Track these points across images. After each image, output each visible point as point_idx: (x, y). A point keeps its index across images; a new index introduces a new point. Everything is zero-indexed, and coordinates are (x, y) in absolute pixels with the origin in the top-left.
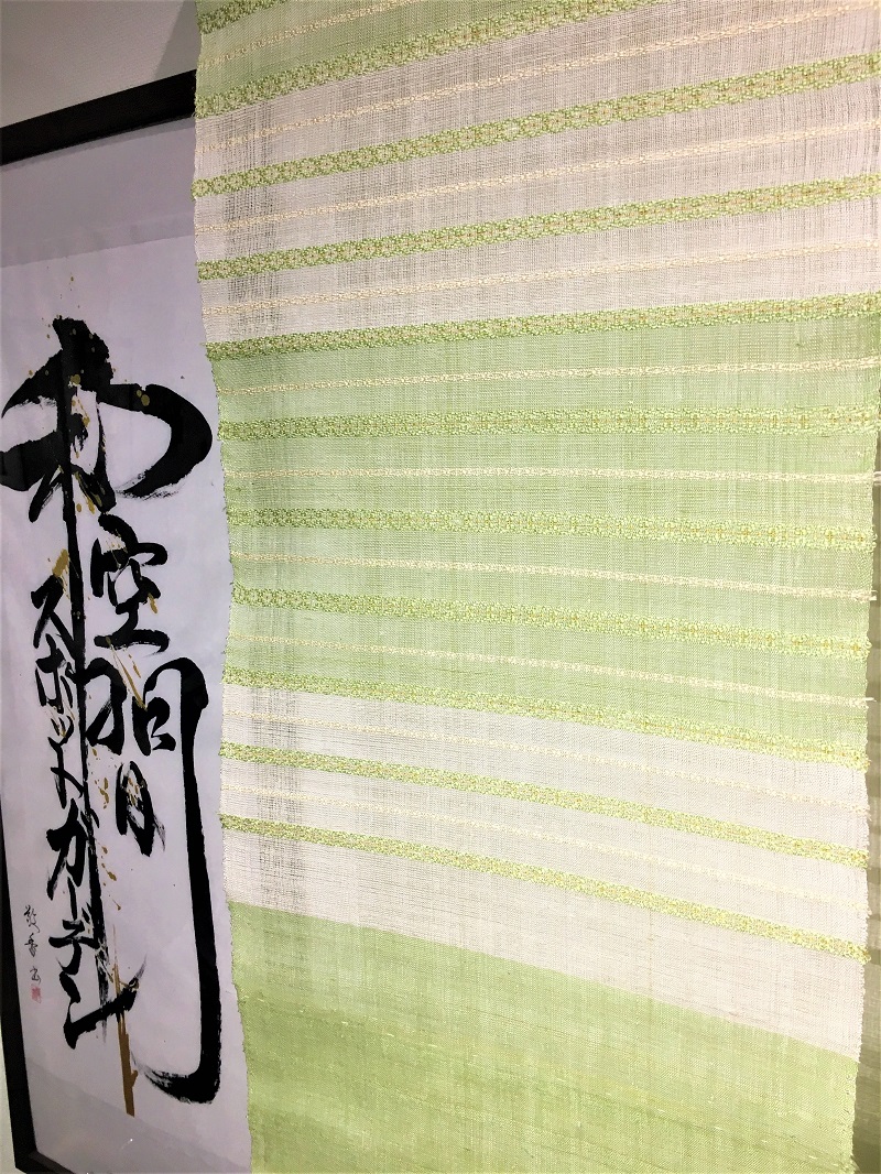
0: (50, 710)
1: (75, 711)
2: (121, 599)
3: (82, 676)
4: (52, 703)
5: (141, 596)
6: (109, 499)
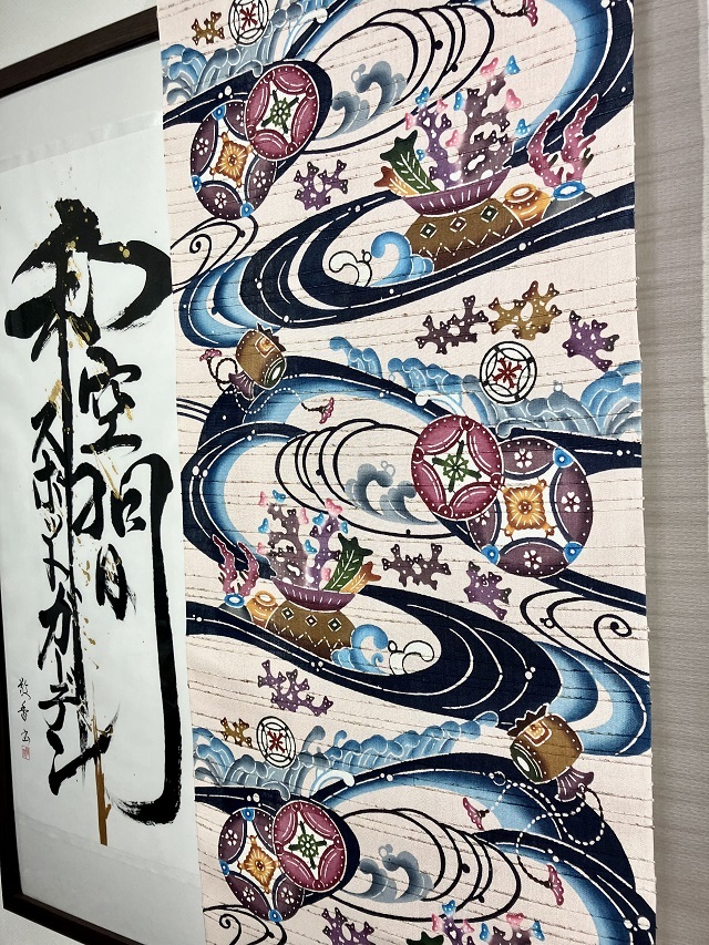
0: (44, 511)
3: (69, 481)
4: (45, 505)
5: (119, 409)
6: (95, 335)
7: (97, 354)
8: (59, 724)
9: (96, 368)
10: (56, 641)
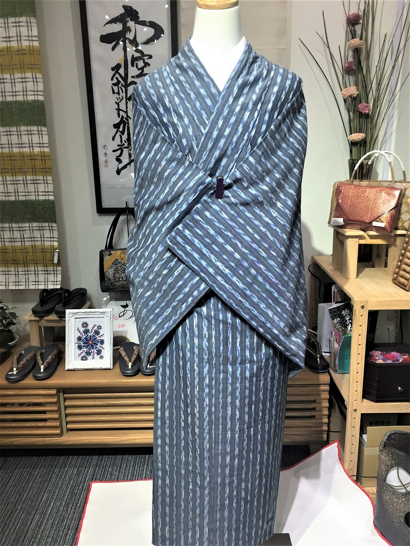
0: (117, 95)
1: (124, 95)
2: (139, 67)
3: (126, 86)
4: (116, 93)
5: (145, 66)
6: (137, 45)
7: (137, 51)
8: (121, 155)
9: (138, 55)
10: (120, 132)
